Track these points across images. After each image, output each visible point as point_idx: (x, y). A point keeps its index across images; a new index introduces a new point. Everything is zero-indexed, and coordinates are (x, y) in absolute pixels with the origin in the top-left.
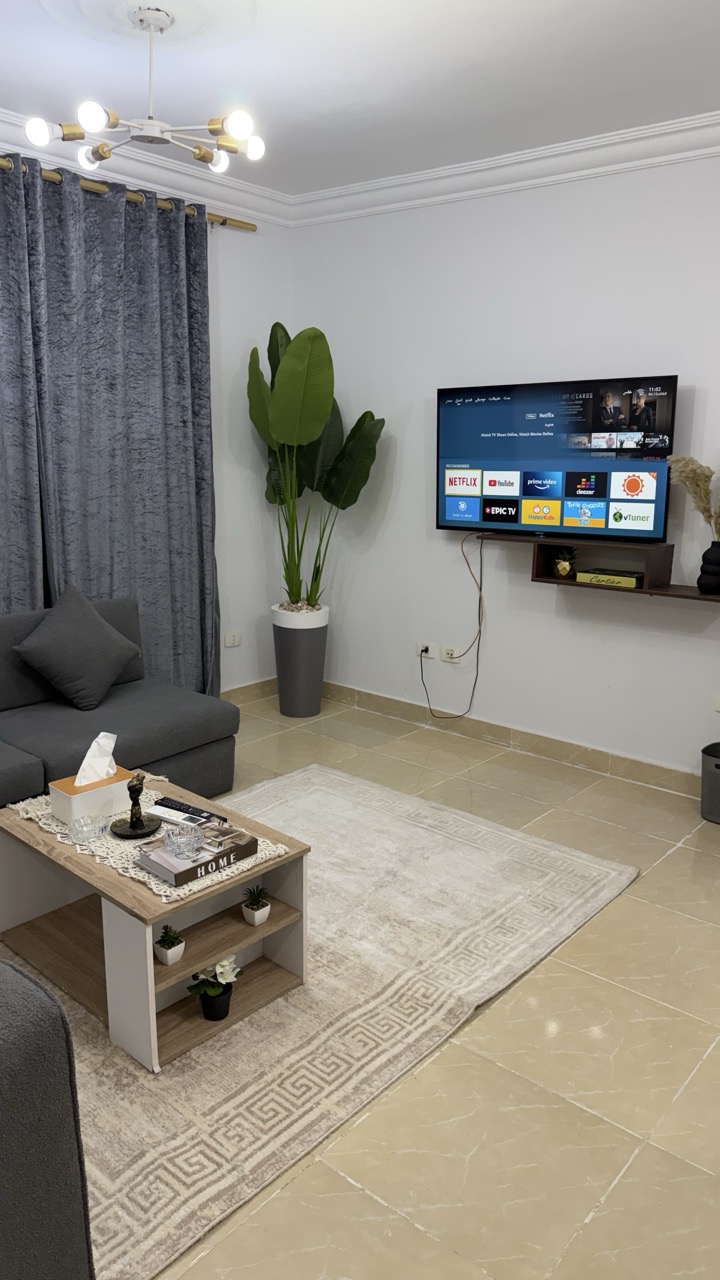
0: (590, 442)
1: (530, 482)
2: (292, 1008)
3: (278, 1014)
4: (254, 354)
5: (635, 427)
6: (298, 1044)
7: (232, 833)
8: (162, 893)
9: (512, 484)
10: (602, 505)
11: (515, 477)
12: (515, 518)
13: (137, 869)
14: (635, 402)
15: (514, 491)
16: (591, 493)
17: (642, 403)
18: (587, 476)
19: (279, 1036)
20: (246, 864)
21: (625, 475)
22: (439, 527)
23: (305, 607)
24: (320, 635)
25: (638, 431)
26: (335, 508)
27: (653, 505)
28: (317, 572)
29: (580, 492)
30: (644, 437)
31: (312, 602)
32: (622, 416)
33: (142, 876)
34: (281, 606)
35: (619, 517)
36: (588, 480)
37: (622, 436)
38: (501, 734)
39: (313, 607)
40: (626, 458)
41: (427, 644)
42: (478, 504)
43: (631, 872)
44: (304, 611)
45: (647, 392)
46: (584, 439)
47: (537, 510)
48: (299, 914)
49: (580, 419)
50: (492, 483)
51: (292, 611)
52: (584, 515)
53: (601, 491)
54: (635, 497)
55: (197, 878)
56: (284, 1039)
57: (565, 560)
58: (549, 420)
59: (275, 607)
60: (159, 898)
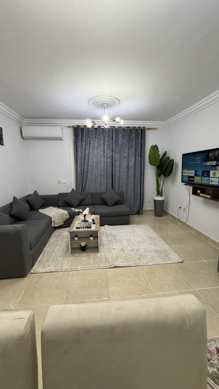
0: (207, 164)
1: (196, 173)
5: (215, 160)
9: (193, 173)
11: (193, 172)
12: (193, 181)
15: (193, 175)
16: (206, 175)
21: (213, 171)
22: (182, 182)
25: (216, 161)
27: (218, 179)
29: (205, 175)
30: (217, 162)
31: (161, 195)
32: (213, 158)
35: (211, 181)
36: (206, 173)
38: (191, 228)
40: (213, 167)
41: (181, 206)
42: (188, 177)
43: (181, 260)
46: (205, 163)
47: (197, 179)
49: (205, 159)
50: (190, 173)
52: (205, 180)
53: (208, 175)
54: (215, 177)
55: (79, 229)
56: (87, 257)
57: (199, 190)
58: (199, 159)
59: (155, 196)
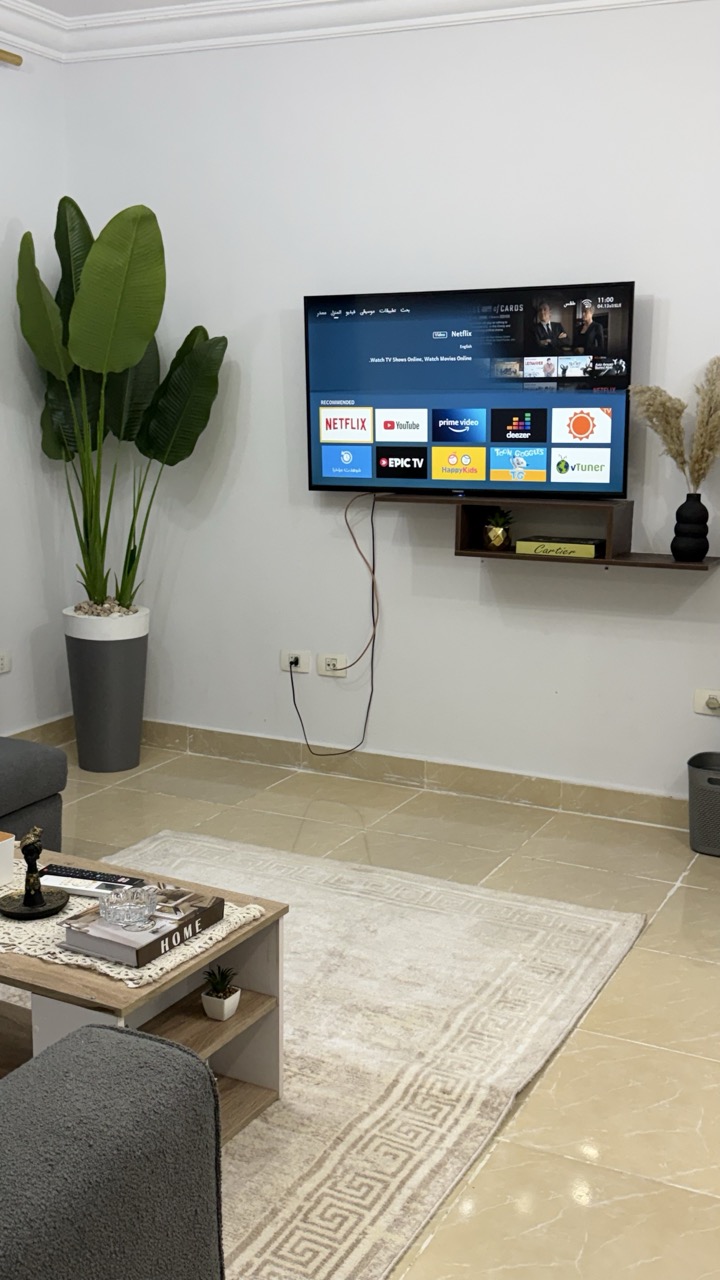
0: (522, 369)
1: (441, 423)
2: (278, 1130)
3: (262, 1139)
4: (27, 243)
5: (581, 349)
6: (306, 1169)
7: (182, 895)
8: (122, 976)
9: (417, 426)
10: (540, 451)
11: (420, 416)
12: (424, 472)
13: (68, 953)
14: (579, 316)
15: (421, 436)
16: (526, 436)
17: (589, 317)
18: (520, 413)
19: (276, 1164)
20: (218, 931)
21: (570, 412)
22: (312, 487)
23: (117, 608)
24: (136, 649)
25: (585, 354)
26: (156, 464)
27: (608, 450)
28: (132, 559)
29: (511, 435)
30: (594, 362)
31: (125, 600)
32: (563, 335)
33: (80, 960)
34: (78, 608)
35: (564, 467)
36: (522, 419)
37: (565, 361)
38: (410, 770)
39: (128, 608)
40: (570, 392)
41: (296, 653)
42: (368, 456)
43: (634, 921)
44: (116, 615)
45: (595, 303)
46: (514, 366)
47: (453, 460)
48: (274, 1000)
49: (507, 338)
50: (389, 425)
51: (98, 615)
52: (518, 466)
53: (540, 433)
54: (585, 441)
55: (161, 954)
56: (285, 1167)
57: (497, 525)
58: (464, 340)
59: (69, 611)
60: (120, 984)
